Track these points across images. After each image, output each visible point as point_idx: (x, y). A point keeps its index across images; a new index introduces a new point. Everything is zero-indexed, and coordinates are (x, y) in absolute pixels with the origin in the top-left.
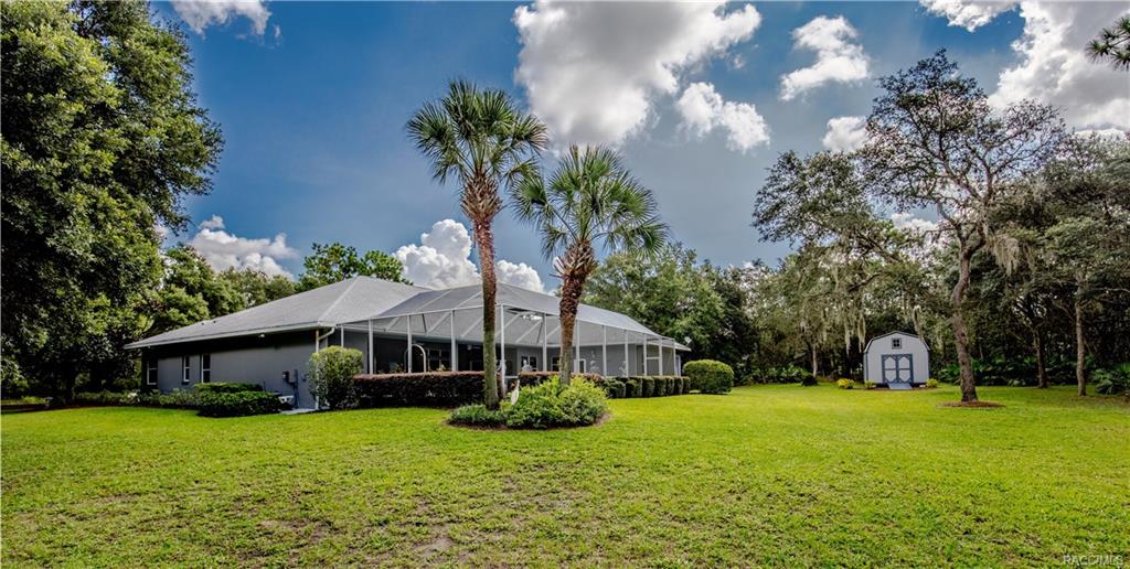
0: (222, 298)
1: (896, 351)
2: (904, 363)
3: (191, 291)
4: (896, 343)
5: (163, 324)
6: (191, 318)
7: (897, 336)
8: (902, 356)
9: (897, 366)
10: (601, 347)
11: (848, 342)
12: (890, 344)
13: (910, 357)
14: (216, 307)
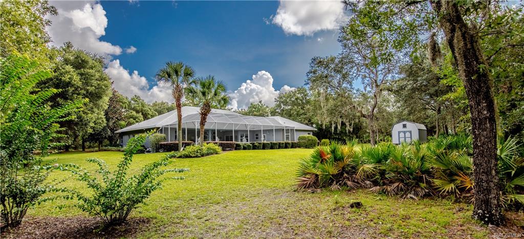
0: (149, 114)
1: (405, 130)
2: (408, 135)
3: (137, 112)
4: (404, 126)
5: (129, 124)
6: (137, 122)
7: (404, 123)
8: (407, 131)
9: (405, 136)
10: (273, 130)
11: (333, 128)
12: (402, 126)
13: (410, 132)
14: (146, 117)
